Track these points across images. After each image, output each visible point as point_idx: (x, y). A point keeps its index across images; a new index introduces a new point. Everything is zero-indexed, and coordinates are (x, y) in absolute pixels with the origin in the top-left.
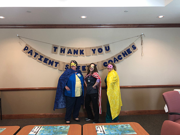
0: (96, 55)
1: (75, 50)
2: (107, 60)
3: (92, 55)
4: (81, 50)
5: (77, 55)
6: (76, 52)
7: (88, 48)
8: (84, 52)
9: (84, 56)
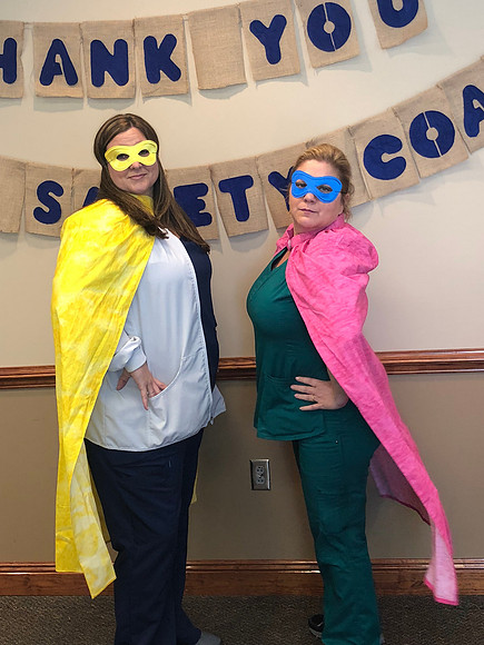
0: (297, 74)
1: (97, 46)
2: (398, 112)
3: (258, 81)
4: (150, 42)
5: (119, 91)
6: (109, 62)
7: (212, 13)
8: (184, 56)
9: (185, 95)
